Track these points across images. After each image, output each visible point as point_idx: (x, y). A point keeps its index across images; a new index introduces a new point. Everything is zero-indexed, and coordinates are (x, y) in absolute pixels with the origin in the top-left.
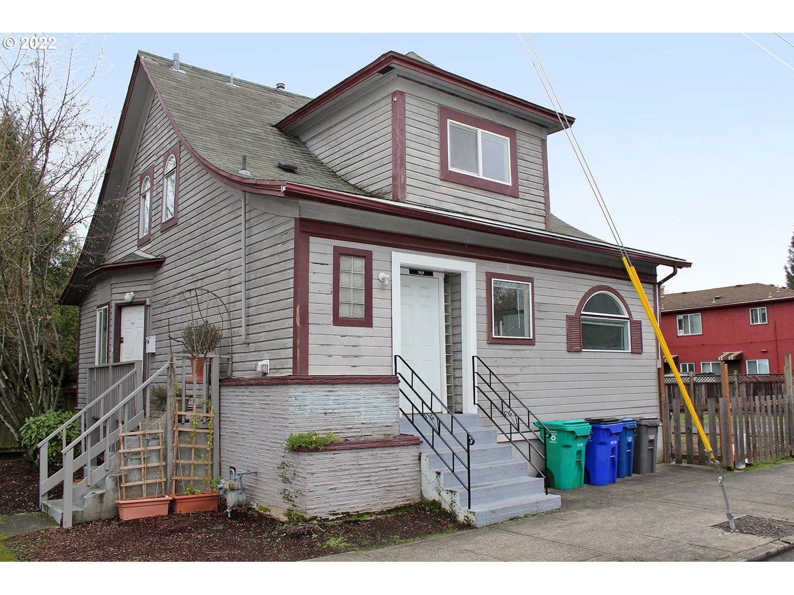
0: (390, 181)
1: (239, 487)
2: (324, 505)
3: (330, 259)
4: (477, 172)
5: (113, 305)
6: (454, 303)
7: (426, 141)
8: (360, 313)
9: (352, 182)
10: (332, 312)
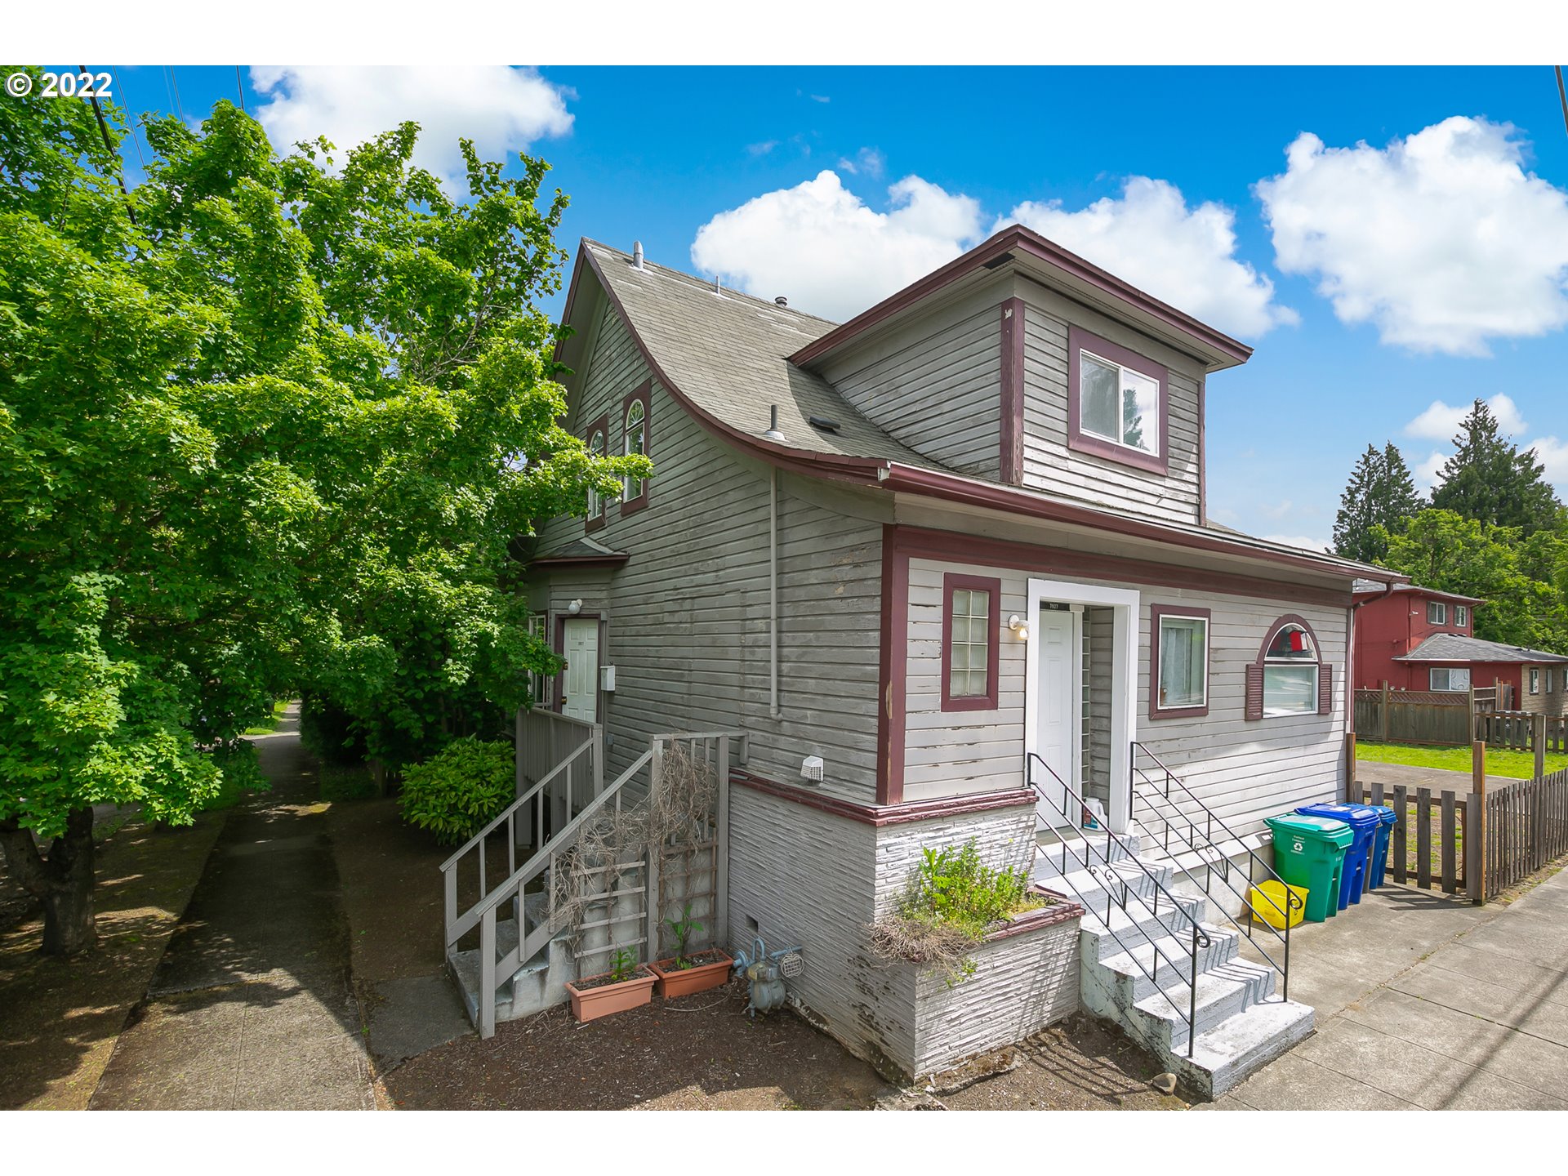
0: (996, 451)
1: (774, 976)
2: (941, 1050)
3: (938, 597)
4: (1116, 436)
5: (553, 615)
6: (1097, 654)
7: (1050, 386)
8: (977, 687)
9: (921, 449)
10: (939, 689)
